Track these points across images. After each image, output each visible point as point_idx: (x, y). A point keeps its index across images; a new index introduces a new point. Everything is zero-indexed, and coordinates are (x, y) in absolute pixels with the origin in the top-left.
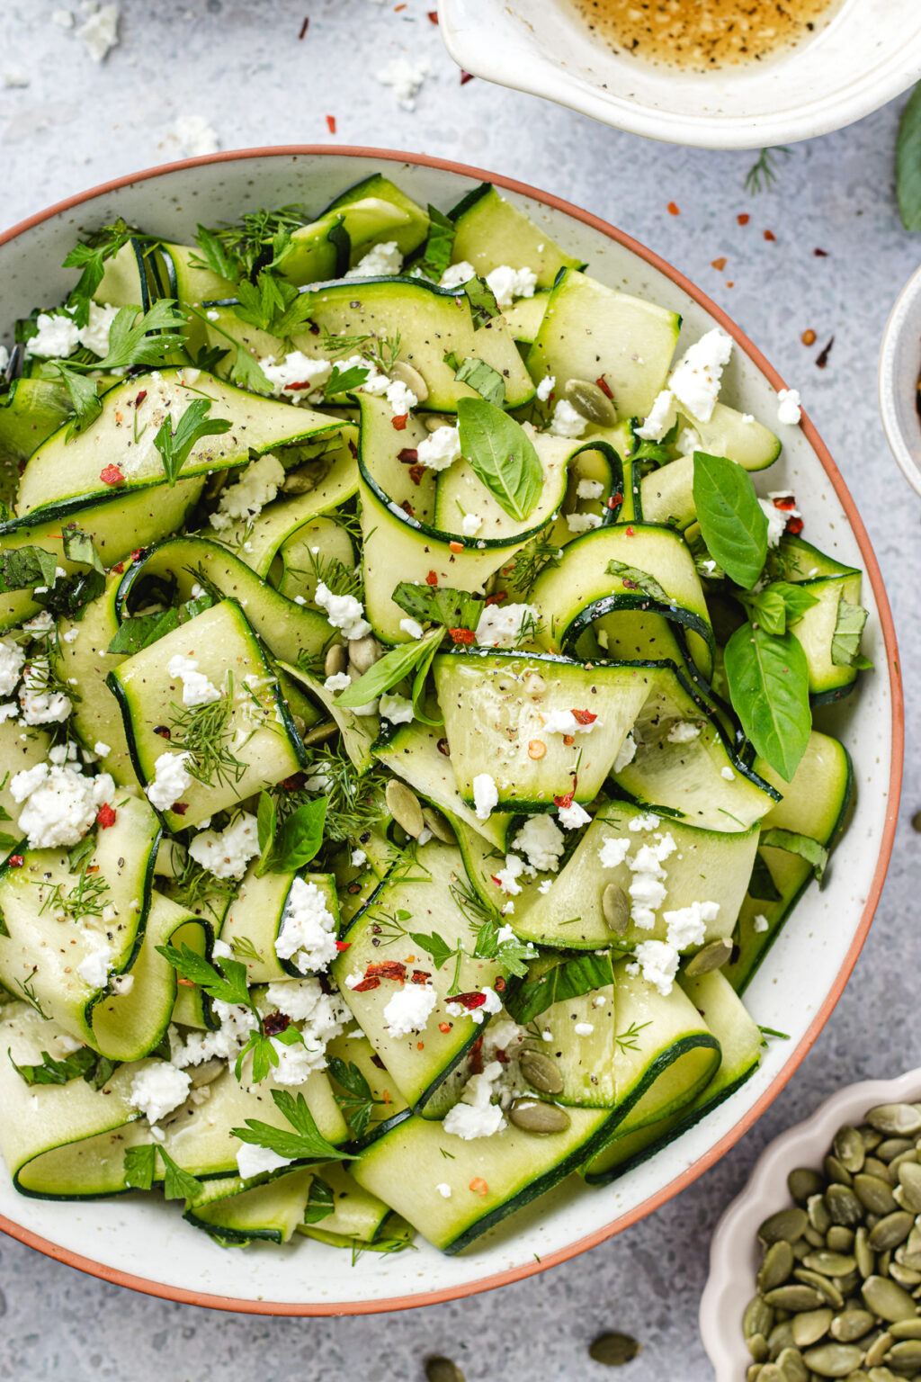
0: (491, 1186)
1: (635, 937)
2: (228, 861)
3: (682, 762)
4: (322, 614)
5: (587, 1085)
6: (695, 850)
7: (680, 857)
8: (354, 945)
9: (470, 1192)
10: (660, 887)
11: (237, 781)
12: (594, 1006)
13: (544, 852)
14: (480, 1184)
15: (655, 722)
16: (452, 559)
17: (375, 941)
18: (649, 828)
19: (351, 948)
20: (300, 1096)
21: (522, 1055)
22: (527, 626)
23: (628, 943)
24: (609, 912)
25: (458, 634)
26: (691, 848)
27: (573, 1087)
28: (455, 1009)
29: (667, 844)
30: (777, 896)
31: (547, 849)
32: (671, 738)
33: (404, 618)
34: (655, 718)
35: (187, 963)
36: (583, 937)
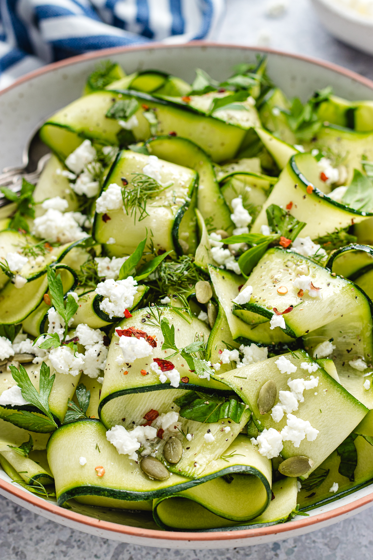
0: (106, 476)
1: (267, 423)
2: (108, 268)
3: (349, 376)
4: (230, 211)
5: (190, 465)
6: (325, 393)
7: (316, 394)
8: (133, 317)
9: (94, 470)
10: (297, 404)
11: (140, 220)
12: (222, 430)
13: (252, 357)
14: (102, 470)
15: (348, 351)
16: (304, 197)
17: (143, 319)
18: (310, 371)
19: (130, 318)
20: (54, 375)
21: (171, 438)
22: (317, 256)
23: (261, 424)
24: (263, 391)
25: (285, 241)
26: (324, 390)
27: (183, 466)
28: (155, 366)
29: (314, 382)
30: (352, 478)
31: (254, 356)
32: (351, 363)
33: (265, 224)
34: (349, 349)
35: (55, 284)
36: (241, 389)
